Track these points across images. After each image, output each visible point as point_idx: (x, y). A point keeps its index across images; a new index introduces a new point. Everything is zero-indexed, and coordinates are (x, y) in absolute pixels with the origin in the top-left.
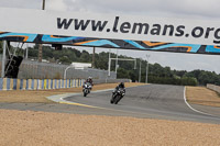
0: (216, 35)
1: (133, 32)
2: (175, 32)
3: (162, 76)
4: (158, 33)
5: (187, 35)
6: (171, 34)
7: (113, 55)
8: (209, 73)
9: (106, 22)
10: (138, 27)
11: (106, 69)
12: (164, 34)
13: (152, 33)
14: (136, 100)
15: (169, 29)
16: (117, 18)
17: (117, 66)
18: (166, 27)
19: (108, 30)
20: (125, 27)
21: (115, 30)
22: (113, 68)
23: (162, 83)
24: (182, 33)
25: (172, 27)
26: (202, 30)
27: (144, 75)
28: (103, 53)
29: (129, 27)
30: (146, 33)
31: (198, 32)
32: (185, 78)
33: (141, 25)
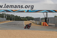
0: (31, 7)
1: (10, 8)
2: (21, 7)
3: (18, 19)
4: (16, 8)
5: (24, 8)
6: (20, 8)
7: (5, 14)
8: (30, 17)
9: (2, 6)
10: (11, 6)
11: (4, 18)
12: (18, 8)
13: (15, 8)
14: (11, 25)
15: (19, 6)
16: (5, 4)
17: (6, 17)
18: (18, 6)
19: (3, 8)
20: (7, 6)
21: (5, 7)
22: (5, 17)
23: (18, 20)
24: (22, 7)
25: (20, 6)
26: (27, 6)
27: (13, 19)
28: (2, 14)
29: (9, 6)
30: (13, 8)
31: (26, 7)
32: (24, 19)
33: (12, 6)
